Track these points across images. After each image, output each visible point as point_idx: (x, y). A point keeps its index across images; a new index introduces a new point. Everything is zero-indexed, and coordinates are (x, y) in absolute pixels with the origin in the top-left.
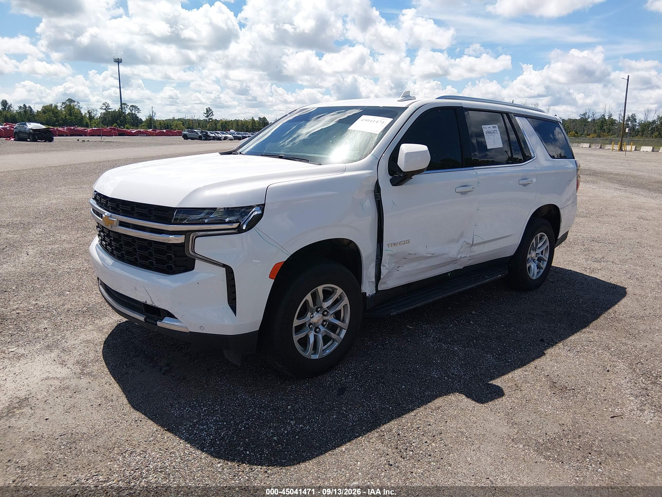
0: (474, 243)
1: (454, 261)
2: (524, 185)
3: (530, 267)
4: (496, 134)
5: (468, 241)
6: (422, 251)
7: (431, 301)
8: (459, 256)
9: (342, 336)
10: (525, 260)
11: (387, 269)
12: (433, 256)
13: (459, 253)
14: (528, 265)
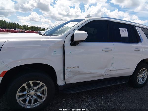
0: (111, 70)
1: (103, 76)
2: (136, 51)
3: (139, 80)
4: (126, 32)
5: (108, 69)
6: (86, 71)
7: (90, 89)
8: (105, 74)
9: (43, 100)
10: (137, 77)
11: (68, 76)
12: (91, 73)
13: (105, 73)
14: (138, 79)
